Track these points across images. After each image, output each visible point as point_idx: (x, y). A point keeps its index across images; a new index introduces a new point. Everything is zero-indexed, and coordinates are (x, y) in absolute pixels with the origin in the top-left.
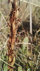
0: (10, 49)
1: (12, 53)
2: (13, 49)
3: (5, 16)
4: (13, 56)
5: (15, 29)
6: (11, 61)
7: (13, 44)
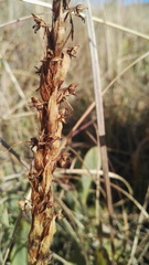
0: (40, 188)
1: (45, 205)
2: (47, 188)
3: (19, 72)
4: (48, 215)
5: (58, 120)
6: (40, 234)
7: (49, 172)
